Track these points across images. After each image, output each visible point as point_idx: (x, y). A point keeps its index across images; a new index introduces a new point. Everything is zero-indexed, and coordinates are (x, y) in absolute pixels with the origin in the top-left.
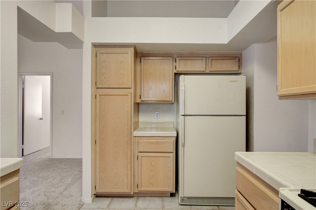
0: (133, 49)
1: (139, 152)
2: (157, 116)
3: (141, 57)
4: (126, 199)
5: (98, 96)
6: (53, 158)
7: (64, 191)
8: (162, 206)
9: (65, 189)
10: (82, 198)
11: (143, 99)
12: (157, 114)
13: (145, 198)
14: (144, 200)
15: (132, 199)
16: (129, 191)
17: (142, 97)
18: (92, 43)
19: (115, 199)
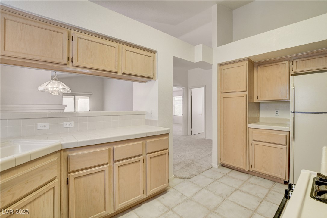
0: (247, 62)
1: (253, 140)
2: (277, 114)
3: (257, 66)
4: (242, 174)
5: (222, 98)
6: (206, 138)
7: (204, 157)
8: (271, 187)
9: (206, 157)
10: (212, 163)
11: (259, 99)
12: (277, 112)
13: (259, 177)
14: (257, 178)
15: (247, 175)
16: (245, 168)
17: (259, 97)
18: (218, 64)
19: (234, 171)
